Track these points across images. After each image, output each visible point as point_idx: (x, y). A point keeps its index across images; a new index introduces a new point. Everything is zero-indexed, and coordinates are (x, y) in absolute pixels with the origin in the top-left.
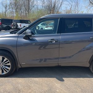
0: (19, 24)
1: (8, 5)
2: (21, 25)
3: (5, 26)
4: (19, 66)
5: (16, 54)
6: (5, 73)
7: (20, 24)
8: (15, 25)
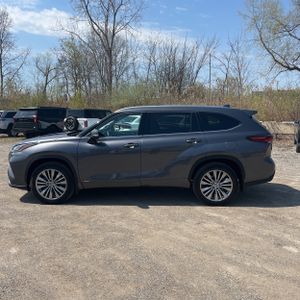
0: (81, 120)
1: (52, 67)
2: (86, 123)
3: (45, 125)
4: (80, 186)
5: (75, 166)
6: (58, 197)
7: (85, 119)
8: (70, 124)
